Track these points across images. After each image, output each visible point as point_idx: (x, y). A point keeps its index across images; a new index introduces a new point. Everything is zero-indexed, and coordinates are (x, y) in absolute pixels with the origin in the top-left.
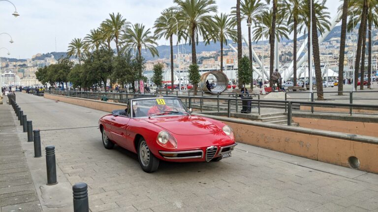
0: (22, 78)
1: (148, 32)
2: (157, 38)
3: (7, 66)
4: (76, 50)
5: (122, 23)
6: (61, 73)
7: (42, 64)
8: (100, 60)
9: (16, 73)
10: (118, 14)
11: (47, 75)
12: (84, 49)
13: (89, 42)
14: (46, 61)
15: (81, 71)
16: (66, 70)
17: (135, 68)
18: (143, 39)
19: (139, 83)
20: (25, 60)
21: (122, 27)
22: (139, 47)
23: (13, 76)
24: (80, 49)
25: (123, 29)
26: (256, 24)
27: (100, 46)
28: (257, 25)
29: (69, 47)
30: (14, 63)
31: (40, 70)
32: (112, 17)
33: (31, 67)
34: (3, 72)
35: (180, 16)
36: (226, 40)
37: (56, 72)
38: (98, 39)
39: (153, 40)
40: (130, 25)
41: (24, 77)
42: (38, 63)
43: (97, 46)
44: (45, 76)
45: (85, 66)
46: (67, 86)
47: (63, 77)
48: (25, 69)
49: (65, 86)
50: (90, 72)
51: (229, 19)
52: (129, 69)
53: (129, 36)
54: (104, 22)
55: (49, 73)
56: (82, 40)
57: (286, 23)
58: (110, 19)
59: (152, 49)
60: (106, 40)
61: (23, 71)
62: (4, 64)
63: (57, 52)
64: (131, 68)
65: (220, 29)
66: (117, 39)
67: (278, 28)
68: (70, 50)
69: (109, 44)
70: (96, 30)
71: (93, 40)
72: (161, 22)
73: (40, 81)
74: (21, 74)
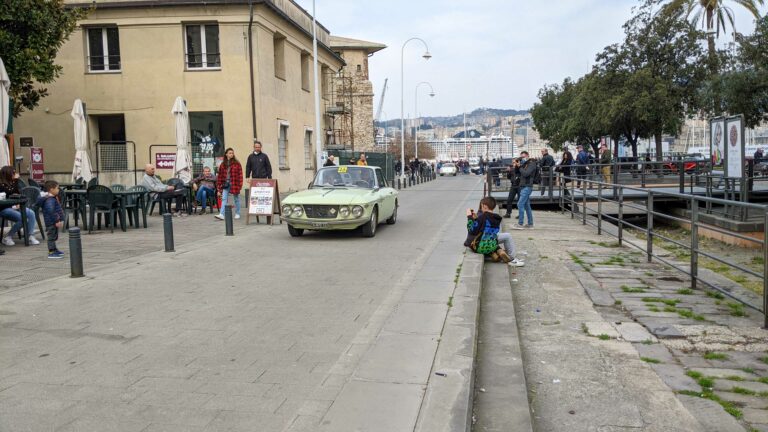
0: (522, 146)
3: (498, 124)
30: (510, 118)
41: (525, 143)
62: (493, 121)
74: (520, 138)
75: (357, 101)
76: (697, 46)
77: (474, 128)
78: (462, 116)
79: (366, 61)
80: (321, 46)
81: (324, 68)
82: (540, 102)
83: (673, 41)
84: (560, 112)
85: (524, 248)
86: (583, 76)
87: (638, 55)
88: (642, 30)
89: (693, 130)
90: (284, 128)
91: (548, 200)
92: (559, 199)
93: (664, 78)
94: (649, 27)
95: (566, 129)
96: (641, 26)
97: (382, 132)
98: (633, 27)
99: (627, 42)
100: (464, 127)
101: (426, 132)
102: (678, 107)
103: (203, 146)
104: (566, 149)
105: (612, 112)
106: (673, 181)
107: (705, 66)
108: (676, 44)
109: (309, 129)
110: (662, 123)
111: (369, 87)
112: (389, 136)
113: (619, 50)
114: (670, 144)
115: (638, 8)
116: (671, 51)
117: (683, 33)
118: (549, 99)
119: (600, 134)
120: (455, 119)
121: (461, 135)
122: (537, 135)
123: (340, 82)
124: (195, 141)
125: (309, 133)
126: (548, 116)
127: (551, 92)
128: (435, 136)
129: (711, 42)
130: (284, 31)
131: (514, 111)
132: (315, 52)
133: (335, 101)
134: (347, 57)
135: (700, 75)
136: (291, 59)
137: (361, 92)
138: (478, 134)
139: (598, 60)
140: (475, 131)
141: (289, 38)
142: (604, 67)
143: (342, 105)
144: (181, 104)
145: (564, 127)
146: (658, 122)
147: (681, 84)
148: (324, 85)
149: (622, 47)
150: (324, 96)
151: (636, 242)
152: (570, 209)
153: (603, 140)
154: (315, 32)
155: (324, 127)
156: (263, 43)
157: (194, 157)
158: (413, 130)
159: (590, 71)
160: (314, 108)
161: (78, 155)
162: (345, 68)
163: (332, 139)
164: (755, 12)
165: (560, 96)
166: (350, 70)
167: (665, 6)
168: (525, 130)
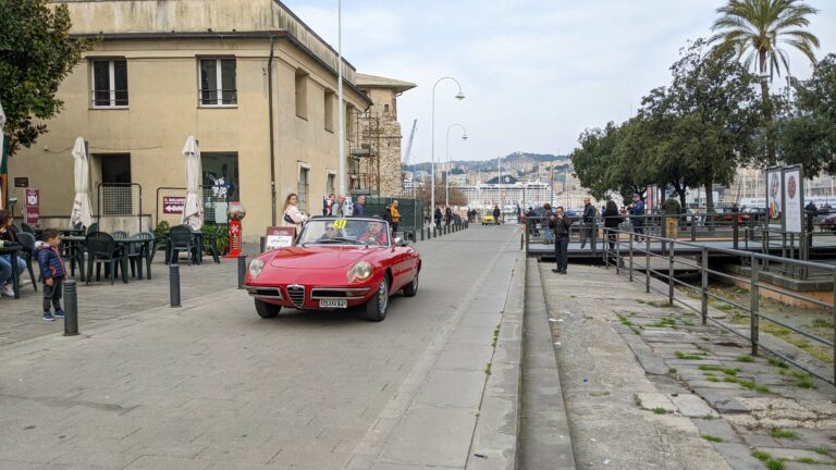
0: (560, 194)
3: (535, 169)
9: (549, 183)
23: (542, 188)
30: (548, 164)
61: (563, 180)
62: (529, 166)
74: (558, 185)
75: (384, 143)
76: (750, 90)
77: (509, 173)
78: (496, 160)
79: (395, 100)
80: (347, 84)
81: (349, 107)
82: (580, 147)
83: (724, 85)
84: (602, 158)
85: (566, 307)
86: (628, 120)
87: (687, 98)
88: (691, 73)
89: (744, 180)
90: (305, 171)
91: (590, 253)
92: (603, 252)
93: (715, 123)
94: (698, 70)
95: (609, 176)
96: (690, 68)
97: (410, 176)
98: (681, 70)
99: (675, 85)
100: (497, 173)
101: (458, 177)
102: (730, 155)
103: (215, 189)
104: (608, 198)
105: (659, 160)
106: (726, 234)
107: (759, 112)
108: (727, 87)
109: (332, 172)
110: (712, 173)
111: (397, 129)
112: (418, 180)
113: (667, 93)
114: (720, 194)
115: (686, 49)
116: (722, 95)
117: (735, 77)
118: (590, 144)
119: (646, 183)
120: (489, 163)
121: (495, 181)
122: (577, 182)
123: (367, 123)
124: (207, 184)
125: (332, 177)
126: (589, 163)
127: (593, 137)
128: (468, 182)
129: (765, 87)
130: (307, 67)
131: (552, 156)
132: (340, 91)
133: (361, 142)
134: (374, 96)
135: (753, 121)
136: (314, 97)
137: (389, 133)
138: (513, 180)
139: (643, 103)
140: (510, 177)
141: (312, 75)
142: (650, 111)
143: (368, 147)
144: (193, 143)
145: (606, 174)
146: (708, 170)
147: (733, 131)
148: (349, 125)
149: (670, 90)
150: (349, 137)
151: (688, 301)
152: (615, 263)
153: (649, 189)
154: (341, 69)
155: (348, 170)
156: (284, 79)
157: (205, 201)
158: (444, 174)
159: (635, 115)
160: (338, 150)
161: (78, 197)
162: (372, 107)
163: (356, 184)
164: (811, 56)
165: (603, 141)
166: (377, 110)
167: (716, 47)
168: (564, 176)
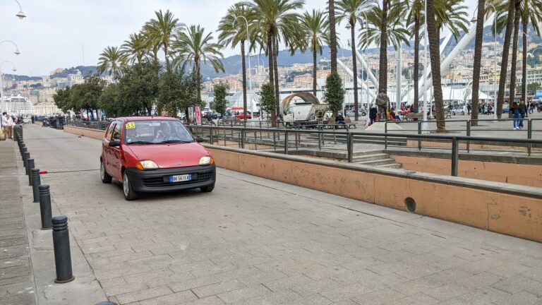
0: (36, 104)
1: (209, 37)
2: (222, 46)
3: (14, 86)
4: (110, 63)
5: (173, 24)
6: (89, 97)
7: (64, 84)
8: (141, 78)
9: (28, 96)
10: (168, 11)
11: (70, 100)
12: (120, 62)
13: (127, 51)
14: (69, 79)
15: (116, 93)
16: (97, 92)
17: (189, 89)
18: (202, 48)
19: (194, 110)
20: (40, 78)
21: (172, 30)
22: (197, 58)
23: (23, 100)
24: (116, 62)
25: (175, 33)
26: (362, 25)
27: (143, 58)
28: (364, 26)
29: (100, 59)
30: (25, 83)
31: (60, 93)
32: (159, 15)
33: (49, 88)
34: (9, 96)
35: (252, 14)
36: (321, 48)
37: (82, 94)
38: (140, 48)
39: (216, 49)
40: (184, 27)
41: (39, 102)
42: (59, 82)
43: (139, 57)
44: (67, 101)
45: (121, 86)
46: (98, 114)
47: (92, 101)
48: (41, 91)
49: (95, 114)
50: (128, 94)
51: (325, 18)
52: (181, 90)
53: (182, 43)
54: (147, 23)
55: (72, 96)
56: (119, 50)
57: (405, 23)
58: (157, 19)
59: (215, 61)
60: (152, 49)
61: (37, 94)
62: (10, 84)
63: (85, 66)
64: (184, 89)
65: (312, 32)
66: (166, 47)
67: (393, 30)
68: (101, 64)
69: (155, 54)
70: (137, 34)
71: (133, 49)
72: (228, 23)
73: (59, 108)
131: (26, 77)
168: (38, 92)
